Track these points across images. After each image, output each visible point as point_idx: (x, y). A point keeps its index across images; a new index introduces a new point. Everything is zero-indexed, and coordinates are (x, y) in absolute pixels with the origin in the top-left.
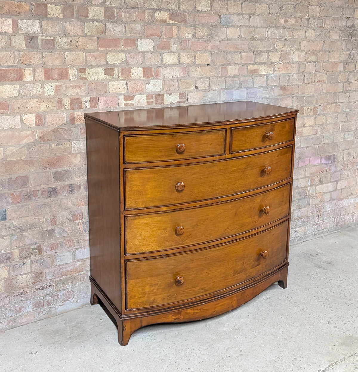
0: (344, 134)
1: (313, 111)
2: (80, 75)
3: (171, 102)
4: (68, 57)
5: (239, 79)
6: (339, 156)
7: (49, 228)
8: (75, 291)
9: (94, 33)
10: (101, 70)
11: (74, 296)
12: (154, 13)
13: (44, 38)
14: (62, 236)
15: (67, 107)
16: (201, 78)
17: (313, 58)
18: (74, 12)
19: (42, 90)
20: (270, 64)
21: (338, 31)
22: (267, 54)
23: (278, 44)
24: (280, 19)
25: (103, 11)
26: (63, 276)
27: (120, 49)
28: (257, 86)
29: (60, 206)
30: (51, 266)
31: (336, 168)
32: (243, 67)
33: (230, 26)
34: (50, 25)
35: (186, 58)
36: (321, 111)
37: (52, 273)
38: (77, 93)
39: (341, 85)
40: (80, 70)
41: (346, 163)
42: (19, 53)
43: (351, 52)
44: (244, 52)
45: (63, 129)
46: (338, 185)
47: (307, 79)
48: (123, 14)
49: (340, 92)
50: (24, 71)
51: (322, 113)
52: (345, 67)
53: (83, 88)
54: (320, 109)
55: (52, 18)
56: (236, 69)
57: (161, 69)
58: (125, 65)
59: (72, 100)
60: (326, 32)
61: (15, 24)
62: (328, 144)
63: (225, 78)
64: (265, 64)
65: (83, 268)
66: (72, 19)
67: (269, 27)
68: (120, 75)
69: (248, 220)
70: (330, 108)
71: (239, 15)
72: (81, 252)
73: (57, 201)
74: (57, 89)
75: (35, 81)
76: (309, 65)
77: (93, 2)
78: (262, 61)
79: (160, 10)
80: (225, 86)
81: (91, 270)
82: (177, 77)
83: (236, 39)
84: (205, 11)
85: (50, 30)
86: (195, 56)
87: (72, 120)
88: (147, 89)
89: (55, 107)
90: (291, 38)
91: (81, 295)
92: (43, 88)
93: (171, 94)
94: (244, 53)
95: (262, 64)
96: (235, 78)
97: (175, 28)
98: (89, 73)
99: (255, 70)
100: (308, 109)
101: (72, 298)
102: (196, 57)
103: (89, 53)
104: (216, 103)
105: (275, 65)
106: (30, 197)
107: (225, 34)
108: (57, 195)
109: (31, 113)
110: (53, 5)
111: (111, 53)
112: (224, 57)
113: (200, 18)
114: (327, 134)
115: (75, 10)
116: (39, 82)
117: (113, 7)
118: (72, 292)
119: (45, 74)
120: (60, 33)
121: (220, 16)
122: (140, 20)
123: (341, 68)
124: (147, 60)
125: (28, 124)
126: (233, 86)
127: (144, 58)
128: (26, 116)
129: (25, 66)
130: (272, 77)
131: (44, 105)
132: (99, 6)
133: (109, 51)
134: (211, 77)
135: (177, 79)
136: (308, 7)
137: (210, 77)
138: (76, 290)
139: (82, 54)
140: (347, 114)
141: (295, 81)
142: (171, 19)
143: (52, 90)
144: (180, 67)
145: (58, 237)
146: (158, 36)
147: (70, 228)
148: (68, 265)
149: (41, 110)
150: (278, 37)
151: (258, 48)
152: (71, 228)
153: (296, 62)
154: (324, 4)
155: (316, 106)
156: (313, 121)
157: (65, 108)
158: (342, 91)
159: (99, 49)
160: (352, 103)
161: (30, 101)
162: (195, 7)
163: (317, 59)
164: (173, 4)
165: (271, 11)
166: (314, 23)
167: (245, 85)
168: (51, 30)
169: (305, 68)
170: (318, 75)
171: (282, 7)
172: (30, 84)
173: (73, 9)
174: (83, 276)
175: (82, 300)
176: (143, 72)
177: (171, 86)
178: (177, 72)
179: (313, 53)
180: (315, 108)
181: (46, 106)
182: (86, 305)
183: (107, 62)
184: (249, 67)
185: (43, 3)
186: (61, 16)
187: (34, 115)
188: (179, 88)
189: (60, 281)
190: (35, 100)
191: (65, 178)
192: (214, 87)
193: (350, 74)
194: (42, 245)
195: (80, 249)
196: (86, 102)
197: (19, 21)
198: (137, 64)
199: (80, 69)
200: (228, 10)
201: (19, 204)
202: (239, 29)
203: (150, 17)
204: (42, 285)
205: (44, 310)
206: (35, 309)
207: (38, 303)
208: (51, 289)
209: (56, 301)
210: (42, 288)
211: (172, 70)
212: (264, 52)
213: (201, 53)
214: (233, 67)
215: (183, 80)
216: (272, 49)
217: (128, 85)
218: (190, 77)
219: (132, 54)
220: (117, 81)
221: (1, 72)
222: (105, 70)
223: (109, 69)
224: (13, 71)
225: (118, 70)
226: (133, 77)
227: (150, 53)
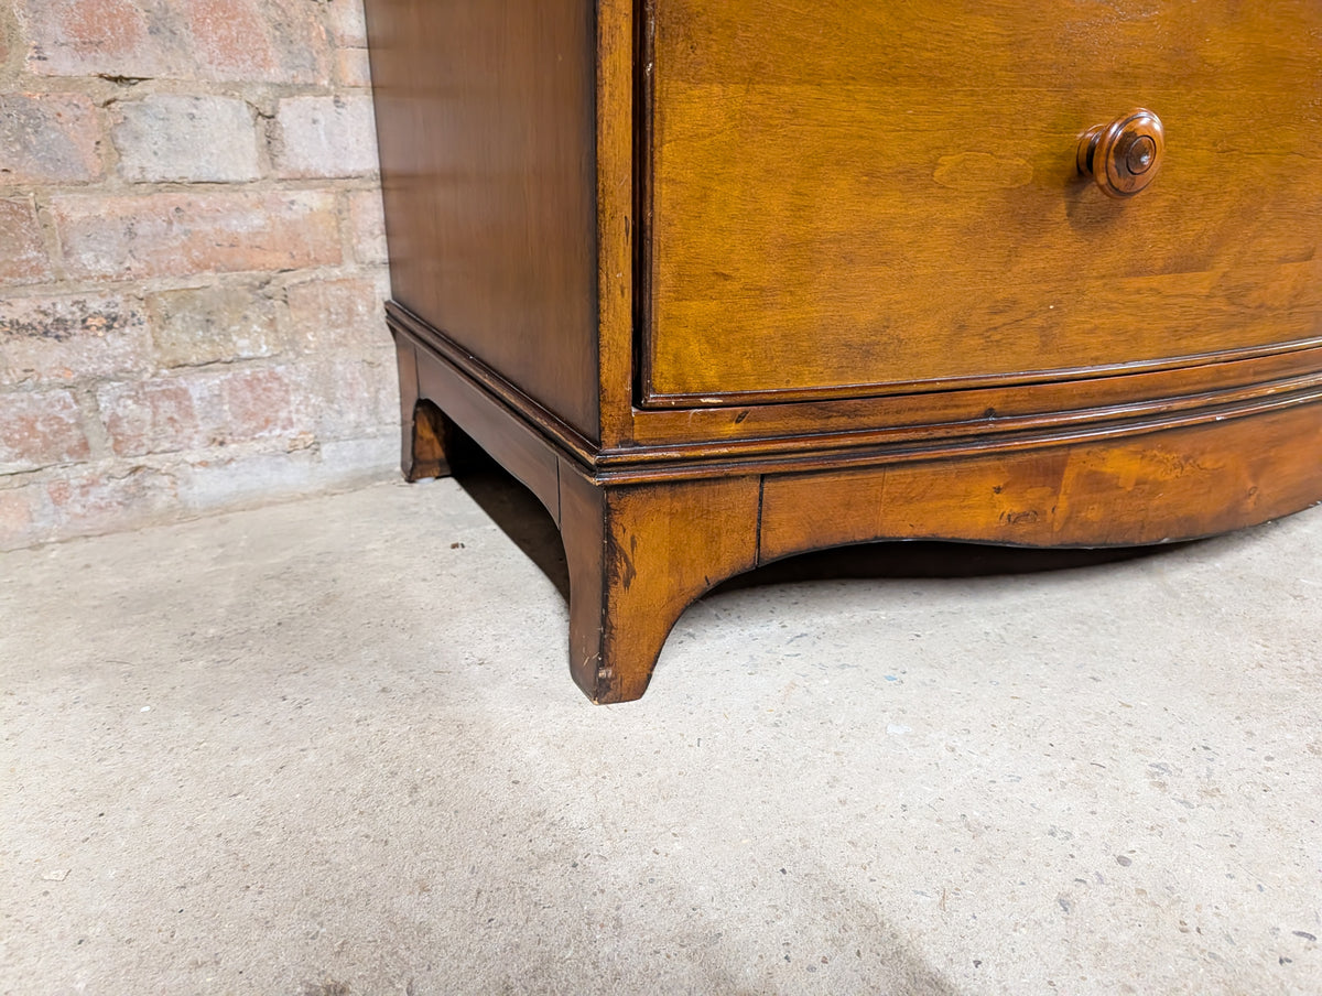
8: (298, 386)
11: (295, 417)
26: (201, 266)
30: (103, 176)
37: (114, 229)
65: (339, 241)
72: (315, 122)
81: (393, 264)
91: (340, 413)
101: (284, 428)
118: (275, 385)
138: (303, 379)
148: (235, 197)
174: (345, 293)
175: (349, 449)
182: (375, 476)
189: (184, 298)
195: (308, 99)
204: (46, 305)
205: (93, 483)
206: (24, 464)
207: (39, 427)
208: (120, 342)
209: (171, 431)
210: (58, 329)
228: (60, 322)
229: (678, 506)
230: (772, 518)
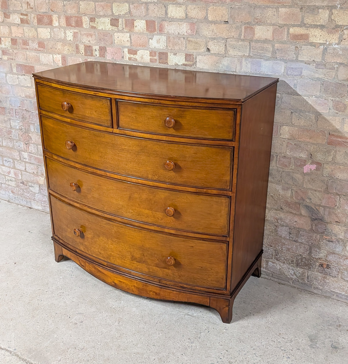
2: (90, 24)
3: (176, 63)
4: (82, 6)
5: (273, 46)
10: (107, 20)
15: (83, 53)
16: (214, 39)
19: (64, 35)
20: (333, 29)
22: (328, 12)
28: (305, 59)
32: (281, 29)
35: (195, 12)
38: (89, 41)
40: (91, 19)
44: (284, 6)
50: (52, 17)
53: (93, 37)
56: (268, 30)
57: (165, 24)
58: (129, 16)
59: (86, 47)
63: (250, 43)
64: (322, 27)
68: (124, 27)
74: (75, 35)
75: (60, 27)
78: (317, 22)
80: (249, 54)
82: (184, 35)
86: (207, 10)
88: (150, 44)
89: (74, 51)
92: (65, 33)
93: (176, 54)
94: (283, 9)
95: (316, 26)
96: (266, 44)
98: (97, 23)
99: (302, 35)
102: (209, 12)
103: (98, 3)
104: (235, 74)
105: (345, 31)
111: (116, 3)
112: (250, 13)
116: (62, 27)
119: (66, 21)
124: (150, 11)
125: (57, 63)
126: (262, 55)
127: (147, 9)
128: (56, 56)
129: (53, 12)
130: (334, 49)
131: (66, 48)
133: (115, 1)
134: (229, 38)
135: (184, 36)
137: (227, 39)
139: (92, 4)
143: (72, 36)
144: (188, 22)
149: (65, 52)
157: (81, 54)
161: (58, 44)
167: (282, 55)
172: (57, 29)
176: (146, 25)
177: (176, 45)
181: (68, 50)
183: (112, 12)
184: (292, 30)
187: (60, 55)
188: (186, 47)
190: (60, 43)
192: (231, 52)
196: (96, 50)
198: (140, 16)
211: (178, 25)
212: (323, 8)
213: (216, 6)
214: (264, 27)
215: (191, 39)
216: (340, 4)
217: (132, 38)
218: (200, 35)
219: (135, 5)
220: (121, 32)
221: (39, 16)
222: (111, 20)
223: (114, 19)
224: (46, 16)
225: (122, 21)
226: (136, 29)
227: (154, 4)
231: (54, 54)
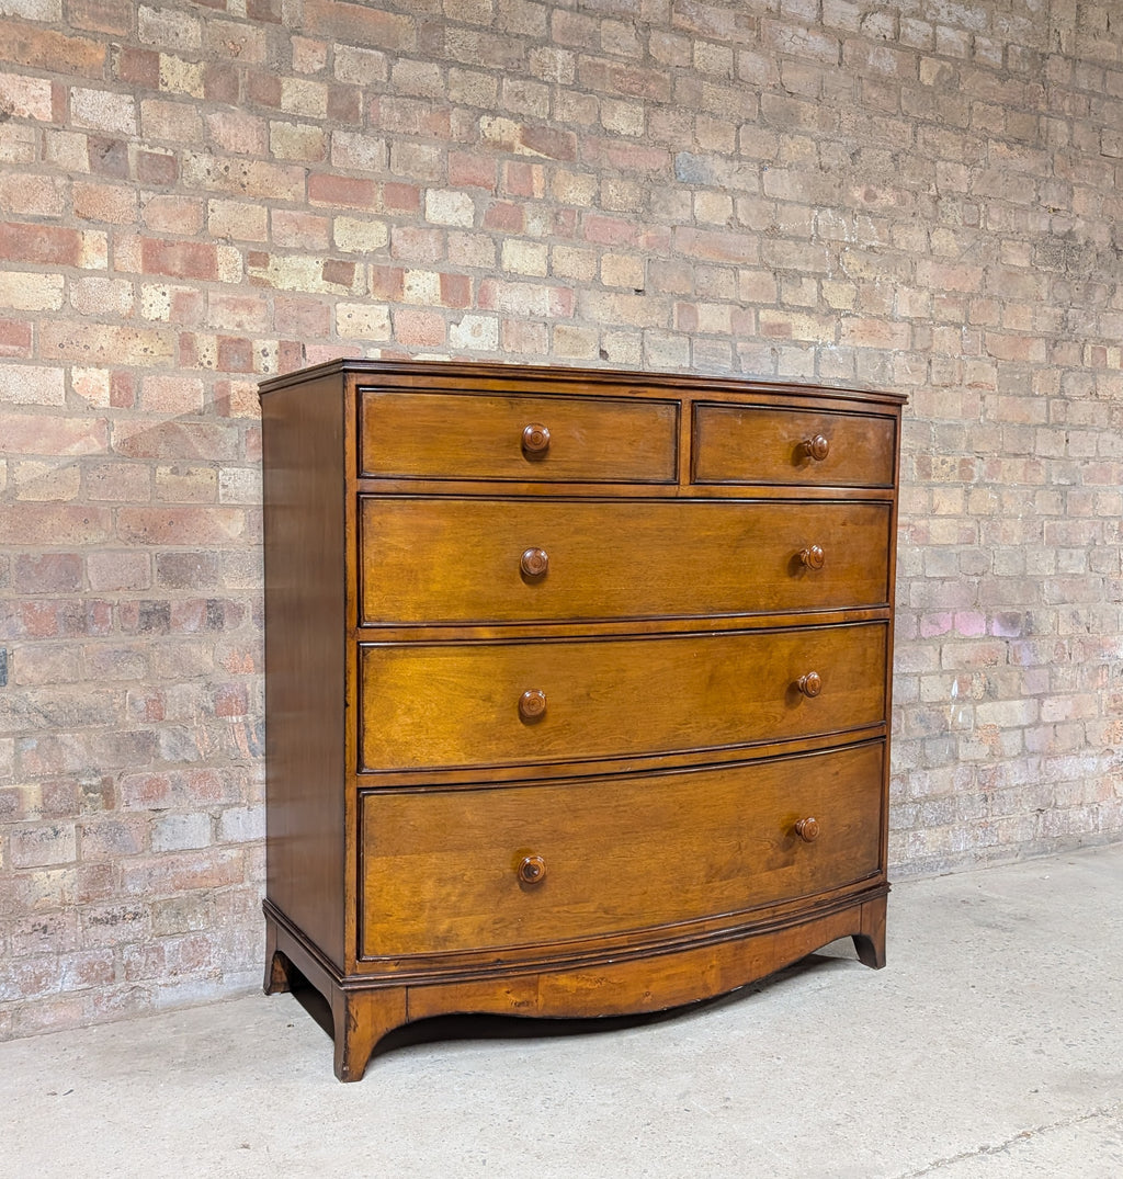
0: (1057, 555)
1: (960, 472)
2: (249, 272)
4: (216, 213)
5: (734, 347)
6: (1045, 620)
7: (141, 727)
8: (216, 944)
9: (295, 154)
10: (314, 266)
11: (212, 960)
12: (477, 119)
13: (145, 148)
14: (180, 759)
15: (209, 363)
16: (617, 328)
17: (954, 313)
18: (238, 85)
19: (133, 300)
21: (1027, 245)
22: (815, 284)
23: (847, 257)
24: (851, 188)
25: (326, 96)
26: (178, 888)
27: (372, 210)
28: (789, 372)
29: (177, 663)
30: (143, 851)
31: (1036, 655)
32: (744, 313)
33: (703, 188)
34: (165, 115)
35: (571, 263)
36: (982, 474)
37: (144, 873)
38: (239, 325)
39: (1040, 403)
40: (251, 257)
41: (1065, 642)
42: (68, 182)
43: (1067, 312)
44: (746, 267)
45: (194, 427)
46: (1044, 710)
47: (939, 372)
48: (385, 110)
49: (1037, 426)
50: (80, 236)
51: (986, 480)
52: (1050, 354)
53: (259, 312)
54: (979, 469)
55: (172, 95)
56: (722, 313)
57: (496, 287)
58: (386, 259)
59: (224, 342)
60: (990, 242)
61: (60, 99)
62: (1008, 577)
63: (690, 339)
64: (809, 311)
65: (243, 872)
66: (233, 108)
67: (822, 206)
68: (371, 287)
69: (752, 707)
70: (1009, 470)
71: (730, 158)
72: (238, 819)
73: (167, 647)
74: (179, 304)
75: (113, 272)
76: (943, 333)
77: (297, 66)
78: (800, 301)
79: (494, 113)
80: (691, 363)
81: (268, 881)
82: (545, 316)
83: (722, 227)
84: (629, 136)
85: (166, 129)
86: (598, 260)
87: (223, 404)
88: (451, 338)
89: (171, 356)
90: (885, 245)
91: (235, 958)
92: (137, 295)
94: (745, 272)
95: (800, 309)
96: (720, 343)
97: (538, 171)
98: (276, 270)
99: (780, 326)
100: (943, 462)
101: (206, 966)
102: (603, 265)
103: (280, 211)
105: (842, 320)
106: (85, 624)
107: (689, 210)
108: (169, 628)
109: (98, 366)
110: (177, 59)
111: (344, 219)
112: (686, 274)
113: (615, 152)
114: (1004, 548)
115: (241, 82)
116: (127, 275)
117: (355, 86)
118: (205, 944)
119: (145, 254)
120: (194, 141)
121: (672, 154)
122: (436, 134)
123: (1038, 352)
124: (452, 251)
125: (87, 397)
126: (715, 363)
127: (445, 245)
128: (82, 373)
129: (84, 222)
130: (831, 353)
131: (137, 346)
132: (313, 80)
133: (341, 213)
134: (647, 328)
135: (544, 320)
136: (934, 162)
137: (644, 329)
138: (218, 941)
139: (259, 212)
140: (1064, 494)
141: (903, 374)
142: (525, 143)
143: (166, 306)
144: (554, 286)
145: (167, 762)
146: (488, 187)
147: (206, 735)
148: (197, 855)
149: (129, 360)
150: (846, 239)
151: (789, 261)
152: (209, 737)
153: (905, 319)
154: (982, 162)
155: (968, 456)
156: (960, 501)
157: (202, 364)
158: (1043, 421)
159: (311, 202)
160: (1078, 463)
161: (96, 330)
162: (599, 119)
163: (967, 319)
164: (534, 102)
165: (825, 160)
166: (954, 213)
167: (751, 366)
168: (168, 129)
169: (932, 340)
170: (971, 365)
171: (858, 152)
172: (97, 279)
173: (236, 78)
174: (244, 896)
175: (237, 976)
176: (441, 287)
177: (525, 340)
178: (545, 301)
179: (954, 297)
180: (964, 462)
181: (146, 350)
182: (249, 992)
183: (332, 242)
184: (762, 314)
185: (146, 48)
186: (200, 93)
187: (105, 372)
188: (551, 348)
189: (169, 903)
190: (111, 328)
191: (195, 578)
192: (656, 360)
193: (1066, 375)
194: (115, 778)
195: (236, 809)
196: (265, 353)
197: (73, 90)
198: (422, 261)
199: (252, 254)
200: (697, 141)
201: (50, 641)
202: (730, 198)
203: (464, 130)
204: (109, 909)
205: (114, 995)
206: (86, 985)
207: (96, 967)
208: (138, 925)
209: (153, 968)
210: (112, 920)
211: (530, 292)
212: (808, 275)
213: (617, 253)
214: (715, 307)
215: (564, 327)
216: (831, 270)
217: (397, 319)
218: (583, 319)
219: (409, 229)
220: (361, 302)
221: (12, 231)
222: (326, 265)
223: (337, 263)
224: (48, 233)
225: (366, 270)
226: (409, 296)
227: (462, 233)
228: (114, 917)
229: (374, 998)
230: (412, 1003)
231: (74, 368)
